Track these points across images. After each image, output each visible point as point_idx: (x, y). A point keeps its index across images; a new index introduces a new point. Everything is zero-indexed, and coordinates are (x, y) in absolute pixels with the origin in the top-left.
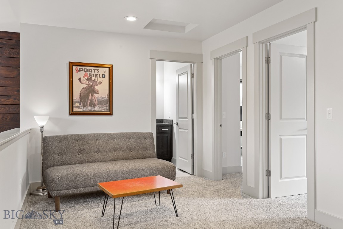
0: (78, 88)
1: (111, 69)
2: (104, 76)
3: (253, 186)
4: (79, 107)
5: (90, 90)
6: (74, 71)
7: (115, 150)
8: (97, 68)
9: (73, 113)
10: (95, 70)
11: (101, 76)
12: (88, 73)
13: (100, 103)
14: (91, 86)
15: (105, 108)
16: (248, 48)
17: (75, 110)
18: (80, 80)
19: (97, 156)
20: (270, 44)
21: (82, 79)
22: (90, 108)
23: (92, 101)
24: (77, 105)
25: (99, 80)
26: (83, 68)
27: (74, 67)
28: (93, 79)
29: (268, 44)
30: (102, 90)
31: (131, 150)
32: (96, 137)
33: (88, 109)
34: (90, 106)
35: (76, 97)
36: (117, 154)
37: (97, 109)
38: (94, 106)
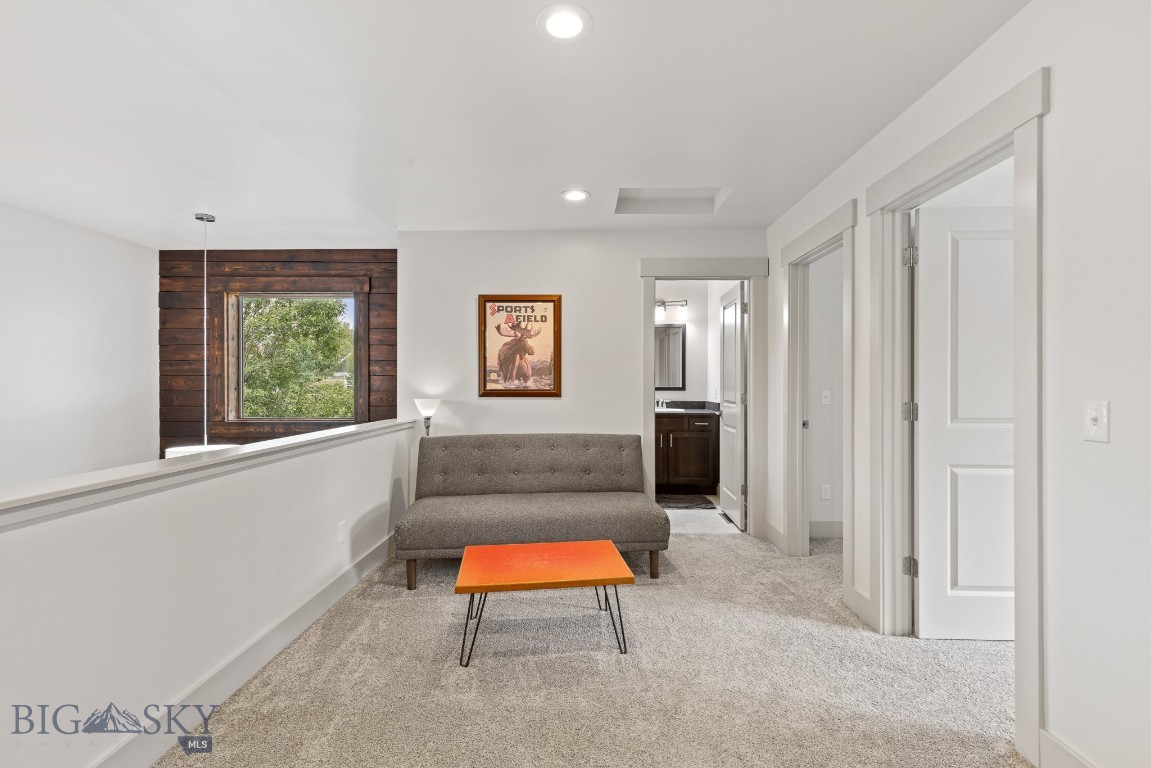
0: (496, 344)
1: (557, 302)
2: (544, 319)
3: (867, 594)
4: (495, 381)
5: (518, 348)
6: (489, 311)
7: (552, 469)
8: (530, 304)
9: (485, 393)
10: (526, 308)
11: (539, 318)
12: (514, 315)
13: (538, 372)
14: (520, 340)
15: (546, 383)
16: (856, 228)
17: (490, 386)
18: (498, 328)
19: (515, 480)
20: (917, 212)
21: (504, 326)
22: (516, 382)
23: (520, 368)
24: (493, 376)
25: (533, 326)
26: (505, 304)
27: (488, 305)
28: (523, 325)
29: (913, 212)
30: (541, 347)
31: (587, 470)
32: (516, 442)
33: (514, 384)
34: (518, 378)
35: (492, 361)
36: (558, 479)
37: (531, 384)
38: (526, 379)
